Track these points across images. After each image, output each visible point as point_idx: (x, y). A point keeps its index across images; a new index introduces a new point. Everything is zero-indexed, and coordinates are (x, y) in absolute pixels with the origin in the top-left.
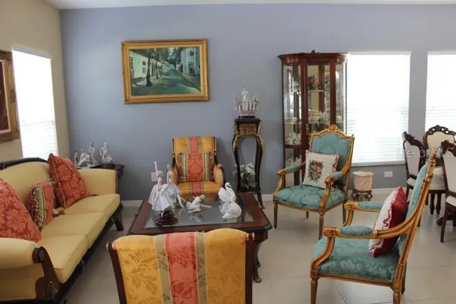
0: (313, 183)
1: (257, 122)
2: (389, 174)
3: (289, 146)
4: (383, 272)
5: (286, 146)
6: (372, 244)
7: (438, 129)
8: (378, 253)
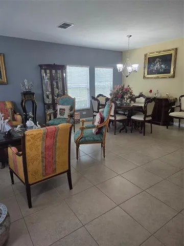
0: (61, 117)
1: (33, 94)
2: (84, 113)
3: (46, 104)
4: (99, 139)
5: (45, 104)
6: (94, 130)
7: (100, 95)
8: (97, 133)
